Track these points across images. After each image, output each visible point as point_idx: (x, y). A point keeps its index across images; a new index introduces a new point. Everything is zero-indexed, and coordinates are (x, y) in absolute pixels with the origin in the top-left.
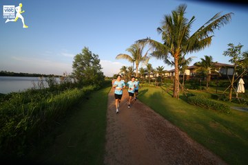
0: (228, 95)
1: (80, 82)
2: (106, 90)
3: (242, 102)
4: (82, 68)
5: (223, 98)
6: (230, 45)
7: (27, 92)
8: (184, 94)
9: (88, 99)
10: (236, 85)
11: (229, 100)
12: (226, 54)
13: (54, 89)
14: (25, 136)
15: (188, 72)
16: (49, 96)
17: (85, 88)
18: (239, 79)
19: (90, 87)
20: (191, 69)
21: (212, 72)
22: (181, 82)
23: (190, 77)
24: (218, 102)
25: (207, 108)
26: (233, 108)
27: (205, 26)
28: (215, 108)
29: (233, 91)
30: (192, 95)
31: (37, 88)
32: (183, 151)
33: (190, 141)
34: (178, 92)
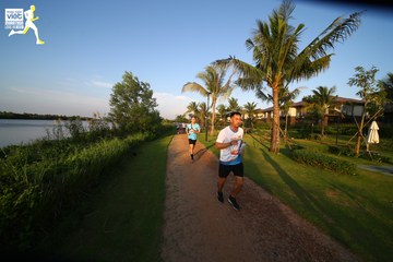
0: (354, 147)
1: (123, 128)
2: (166, 141)
3: (375, 157)
4: (125, 105)
5: (347, 151)
6: (358, 68)
7: (35, 145)
8: (287, 146)
9: (135, 154)
10: (366, 131)
11: (355, 154)
12: (352, 82)
13: (80, 139)
14: (31, 218)
15: (293, 112)
16: (72, 151)
17: (130, 138)
18: (371, 123)
19: (139, 136)
20: (299, 107)
21: (330, 112)
22: (283, 127)
23: (296, 118)
24: (338, 157)
25: (323, 167)
26: (362, 167)
27: (321, 38)
28: (334, 167)
29: (362, 141)
30: (300, 148)
31: (53, 138)
32: (286, 235)
33: (295, 220)
34: (278, 144)
